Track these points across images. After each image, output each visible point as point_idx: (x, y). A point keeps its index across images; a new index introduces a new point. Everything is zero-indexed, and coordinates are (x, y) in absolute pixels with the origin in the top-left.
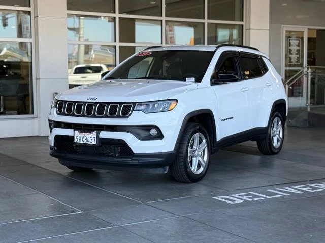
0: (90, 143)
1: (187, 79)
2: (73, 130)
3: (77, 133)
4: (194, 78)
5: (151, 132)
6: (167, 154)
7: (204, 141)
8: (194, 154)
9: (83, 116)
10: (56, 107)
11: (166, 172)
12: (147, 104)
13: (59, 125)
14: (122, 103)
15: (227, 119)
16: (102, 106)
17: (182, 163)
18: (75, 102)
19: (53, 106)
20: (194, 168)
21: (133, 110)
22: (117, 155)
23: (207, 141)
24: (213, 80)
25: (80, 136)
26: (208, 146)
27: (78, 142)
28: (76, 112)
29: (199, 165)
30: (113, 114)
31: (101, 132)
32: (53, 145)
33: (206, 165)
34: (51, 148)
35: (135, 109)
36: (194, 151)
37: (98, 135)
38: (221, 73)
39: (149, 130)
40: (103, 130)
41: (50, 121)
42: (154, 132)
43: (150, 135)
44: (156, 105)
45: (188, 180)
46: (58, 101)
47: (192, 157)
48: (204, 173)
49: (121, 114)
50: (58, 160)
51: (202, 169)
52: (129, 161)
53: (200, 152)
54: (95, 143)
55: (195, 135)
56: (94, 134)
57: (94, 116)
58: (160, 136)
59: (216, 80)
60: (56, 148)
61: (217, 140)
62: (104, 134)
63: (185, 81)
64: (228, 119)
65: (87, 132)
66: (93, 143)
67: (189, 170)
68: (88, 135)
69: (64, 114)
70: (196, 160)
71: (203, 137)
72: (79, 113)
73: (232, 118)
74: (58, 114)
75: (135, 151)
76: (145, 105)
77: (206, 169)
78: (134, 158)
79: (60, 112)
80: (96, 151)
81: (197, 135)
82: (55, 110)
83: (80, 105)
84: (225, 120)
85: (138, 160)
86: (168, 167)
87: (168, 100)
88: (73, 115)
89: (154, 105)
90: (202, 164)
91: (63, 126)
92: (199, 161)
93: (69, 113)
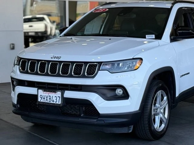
0: (54, 103)
1: (147, 36)
2: (36, 89)
3: (41, 92)
4: (154, 36)
5: (116, 92)
6: (133, 114)
7: (165, 98)
8: (156, 112)
9: (47, 75)
10: (19, 65)
11: (130, 131)
12: (112, 63)
13: (22, 83)
14: (87, 63)
15: (184, 75)
16: (66, 65)
17: (147, 122)
18: (38, 61)
19: (16, 63)
20: (157, 125)
21: (99, 70)
22: (82, 115)
23: (168, 98)
24: (172, 37)
25: (44, 95)
26: (169, 103)
27: (42, 101)
28: (39, 71)
29: (161, 122)
30: (78, 73)
31: (66, 92)
32: (16, 103)
33: (167, 121)
34: (14, 105)
35: (100, 69)
36: (157, 109)
37: (62, 95)
38: (180, 30)
39: (115, 90)
40: (68, 90)
41: (12, 78)
42: (119, 92)
43: (116, 95)
44: (121, 64)
45: (152, 138)
46: (21, 58)
47: (155, 115)
48: (165, 129)
49: (86, 74)
50: (20, 116)
51: (163, 126)
52: (94, 121)
53: (161, 109)
54: (60, 103)
55: (158, 92)
56: (59, 94)
57: (59, 75)
58: (126, 96)
59: (175, 37)
60: (19, 106)
61: (176, 96)
62: (69, 94)
63: (145, 38)
64: (186, 74)
65: (51, 92)
66: (57, 103)
67: (153, 128)
68: (52, 95)
69: (27, 73)
70: (158, 117)
71: (164, 94)
72: (42, 72)
73: (189, 73)
74: (21, 72)
75: (101, 111)
76: (110, 65)
77: (167, 125)
78: (99, 119)
79: (23, 70)
80: (60, 111)
81: (159, 93)
82: (17, 68)
83: (43, 63)
84: (183, 75)
85: (103, 120)
86: (132, 126)
87: (133, 59)
88: (37, 74)
89: (119, 64)
90: (163, 121)
91: (26, 84)
92: (161, 118)
93: (33, 71)
